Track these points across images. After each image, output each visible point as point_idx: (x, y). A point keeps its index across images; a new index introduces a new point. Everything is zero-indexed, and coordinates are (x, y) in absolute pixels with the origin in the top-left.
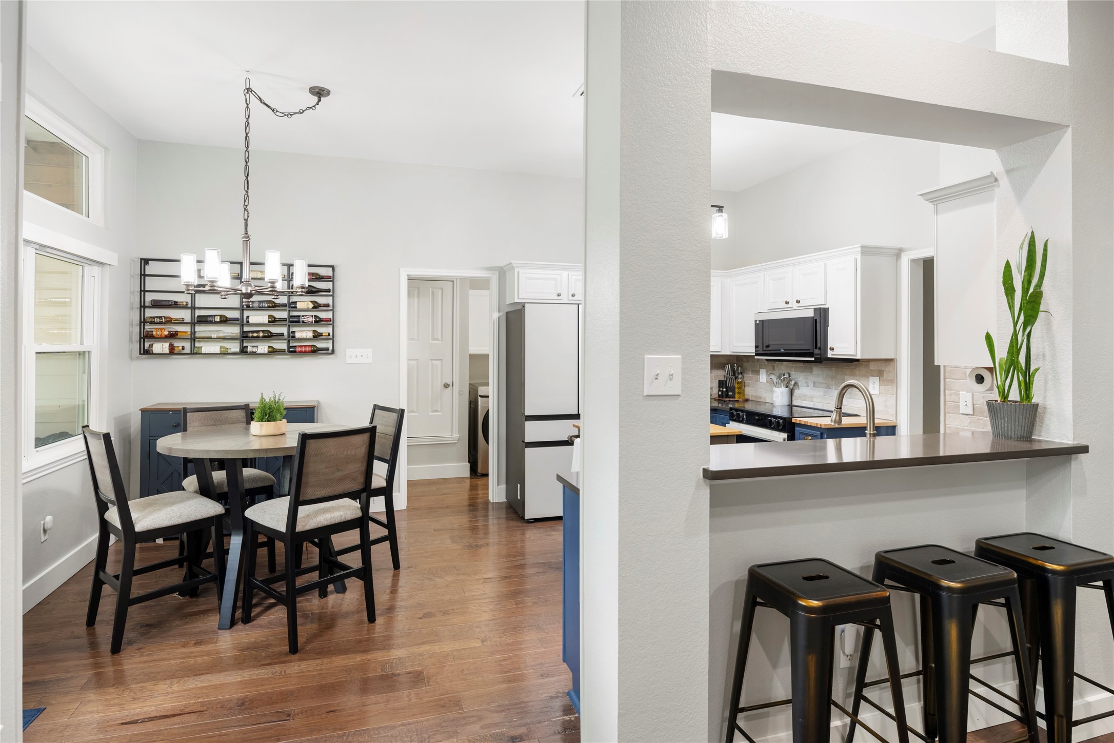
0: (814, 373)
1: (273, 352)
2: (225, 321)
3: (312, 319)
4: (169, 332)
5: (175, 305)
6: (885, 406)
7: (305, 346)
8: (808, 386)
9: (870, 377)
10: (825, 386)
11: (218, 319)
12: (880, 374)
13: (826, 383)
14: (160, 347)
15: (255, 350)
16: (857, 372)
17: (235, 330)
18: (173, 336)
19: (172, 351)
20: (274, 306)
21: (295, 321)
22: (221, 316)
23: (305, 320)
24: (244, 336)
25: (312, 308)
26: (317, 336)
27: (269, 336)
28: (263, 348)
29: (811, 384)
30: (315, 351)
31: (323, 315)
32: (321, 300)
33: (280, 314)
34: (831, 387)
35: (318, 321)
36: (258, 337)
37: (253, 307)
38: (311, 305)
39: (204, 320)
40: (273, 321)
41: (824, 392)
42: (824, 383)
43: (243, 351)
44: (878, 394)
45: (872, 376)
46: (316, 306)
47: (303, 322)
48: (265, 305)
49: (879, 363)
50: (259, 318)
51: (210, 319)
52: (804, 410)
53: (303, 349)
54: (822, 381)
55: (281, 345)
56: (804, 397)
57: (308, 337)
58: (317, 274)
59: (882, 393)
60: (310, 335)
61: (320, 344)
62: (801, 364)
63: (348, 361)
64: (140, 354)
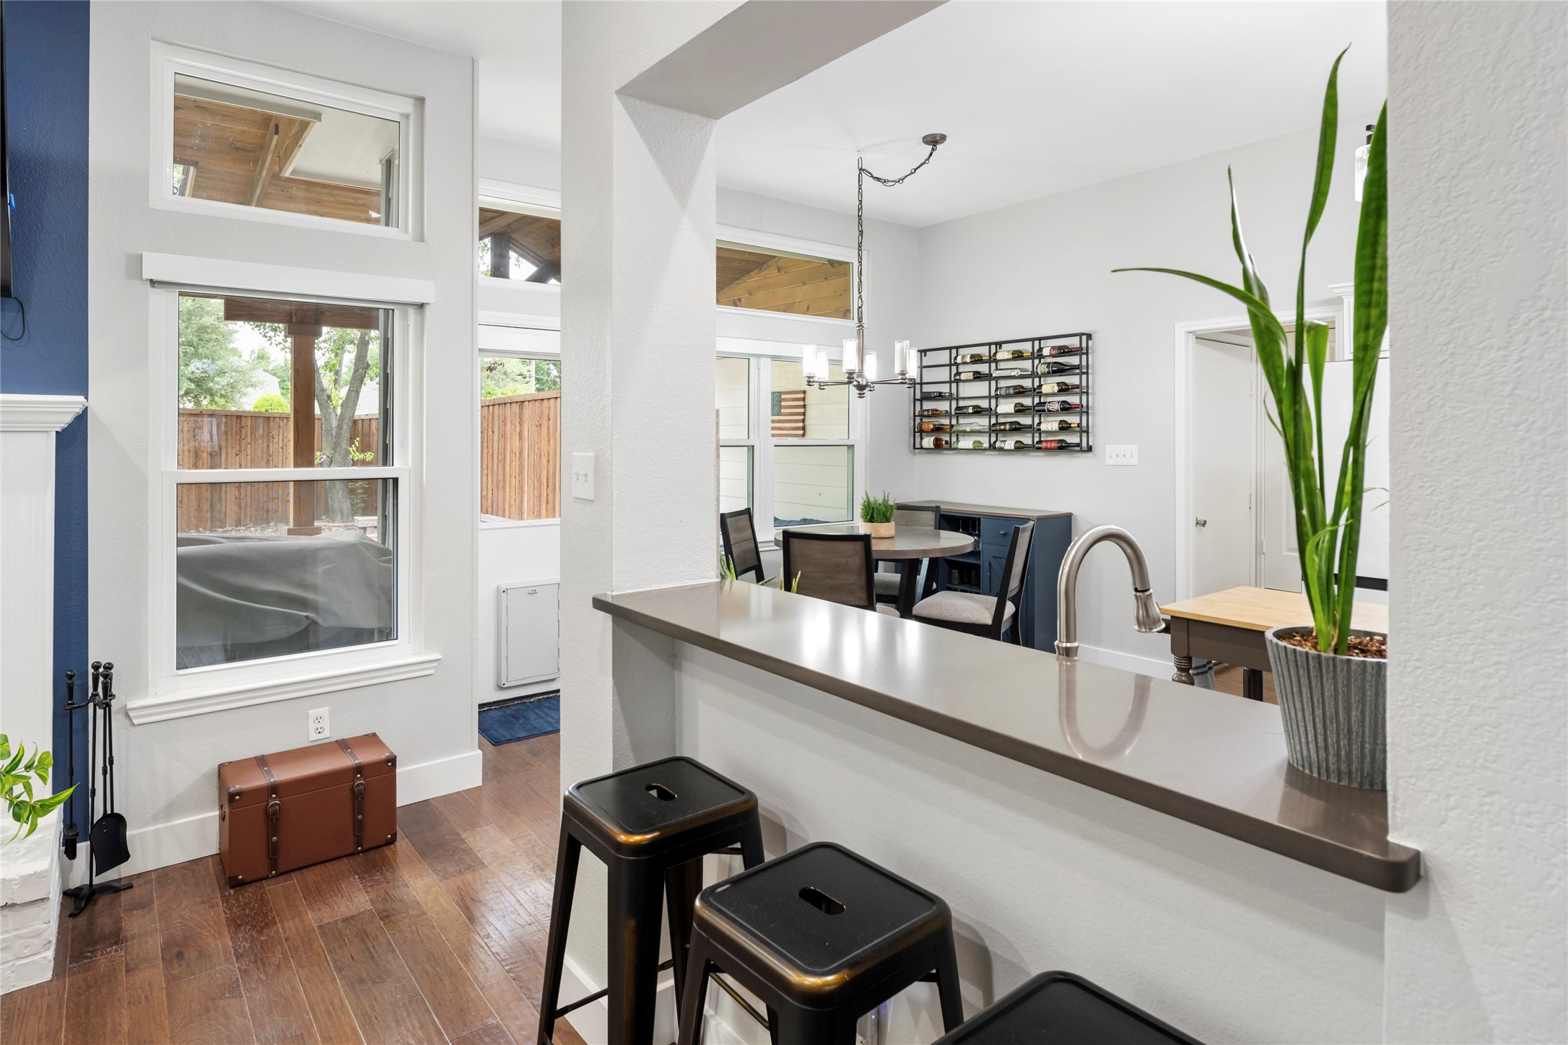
1: (1020, 448)
2: (978, 411)
3: (1056, 407)
4: (934, 425)
5: (940, 397)
7: (1051, 441)
11: (970, 410)
14: (928, 442)
15: (1002, 445)
17: (983, 422)
18: (938, 429)
19: (938, 445)
20: (1020, 391)
21: (1040, 410)
22: (974, 407)
23: (1051, 408)
24: (995, 430)
25: (1058, 391)
26: (1065, 427)
27: (1017, 428)
28: (1010, 443)
30: (1063, 447)
31: (1074, 400)
32: (1072, 380)
33: (1027, 401)
35: (1066, 408)
36: (1004, 430)
37: (1000, 395)
38: (1056, 389)
39: (961, 412)
40: (1020, 410)
43: (992, 447)
46: (1064, 389)
47: (1049, 411)
48: (1011, 391)
50: (1006, 407)
51: (964, 411)
53: (1049, 445)
55: (1027, 439)
57: (1054, 430)
58: (1067, 347)
60: (1055, 426)
61: (1072, 439)
63: (1109, 461)
64: (914, 448)
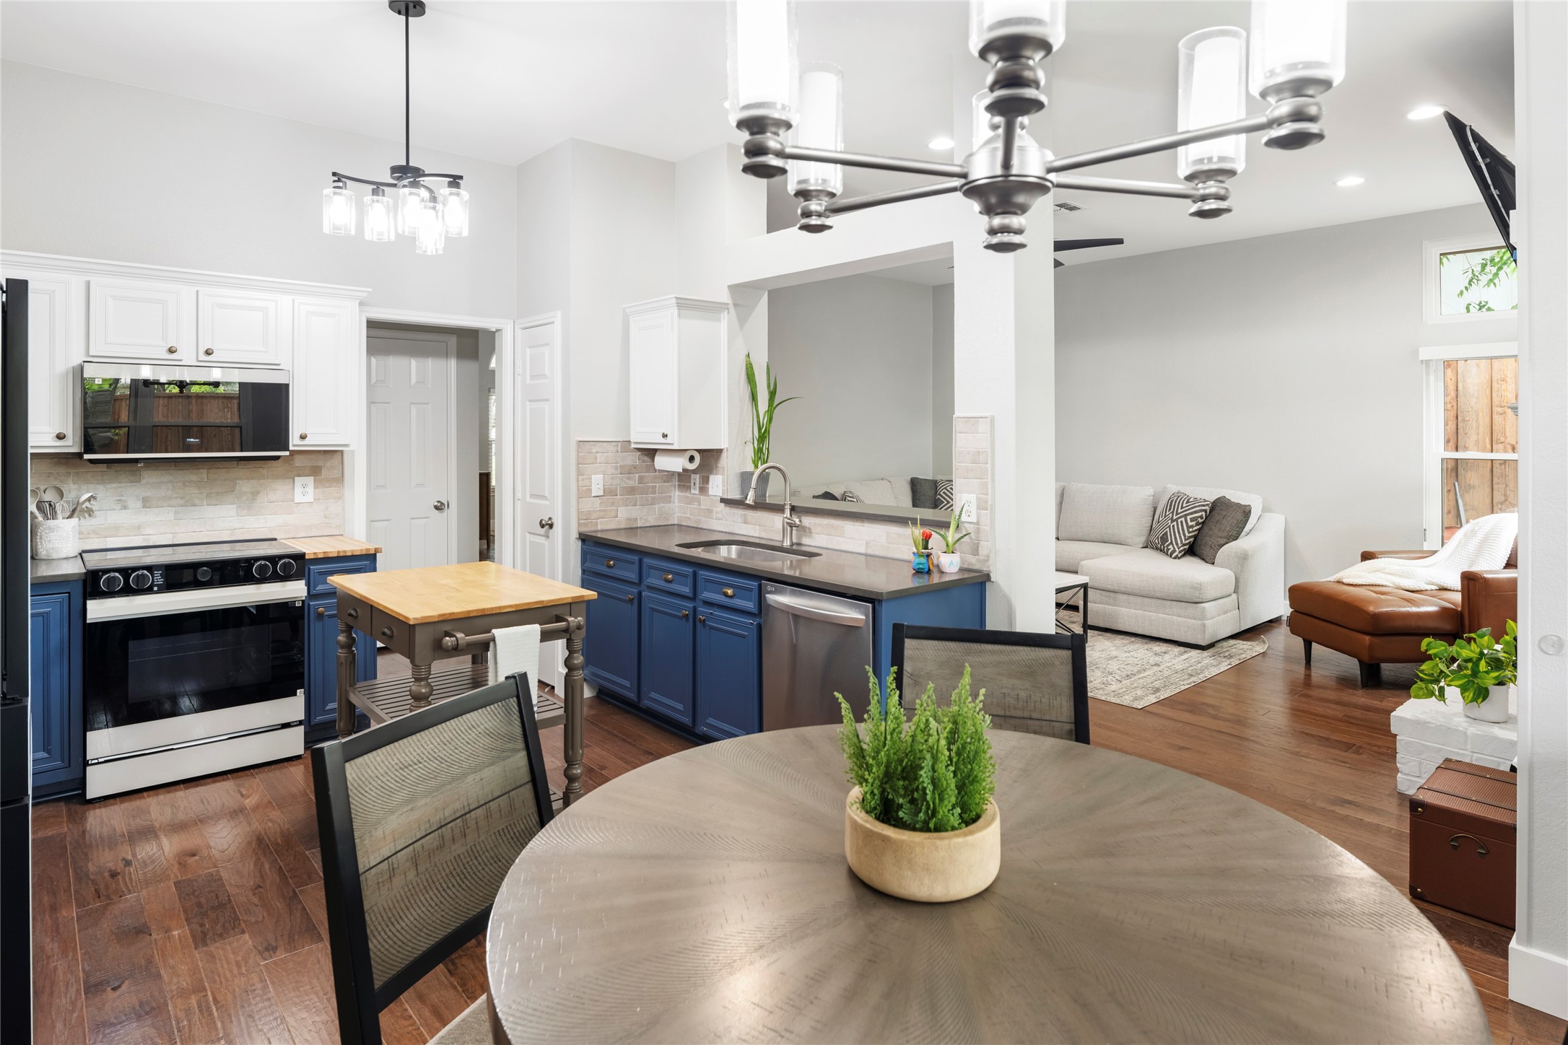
0: (143, 481)
6: (326, 517)
8: (125, 508)
9: (296, 478)
10: (180, 501)
12: (315, 471)
13: (182, 498)
16: (264, 472)
29: (134, 504)
34: (197, 501)
41: (176, 513)
42: (176, 498)
44: (312, 501)
45: (299, 476)
49: (313, 456)
52: (110, 555)
54: (169, 493)
56: (115, 530)
59: (319, 499)
62: (103, 467)
